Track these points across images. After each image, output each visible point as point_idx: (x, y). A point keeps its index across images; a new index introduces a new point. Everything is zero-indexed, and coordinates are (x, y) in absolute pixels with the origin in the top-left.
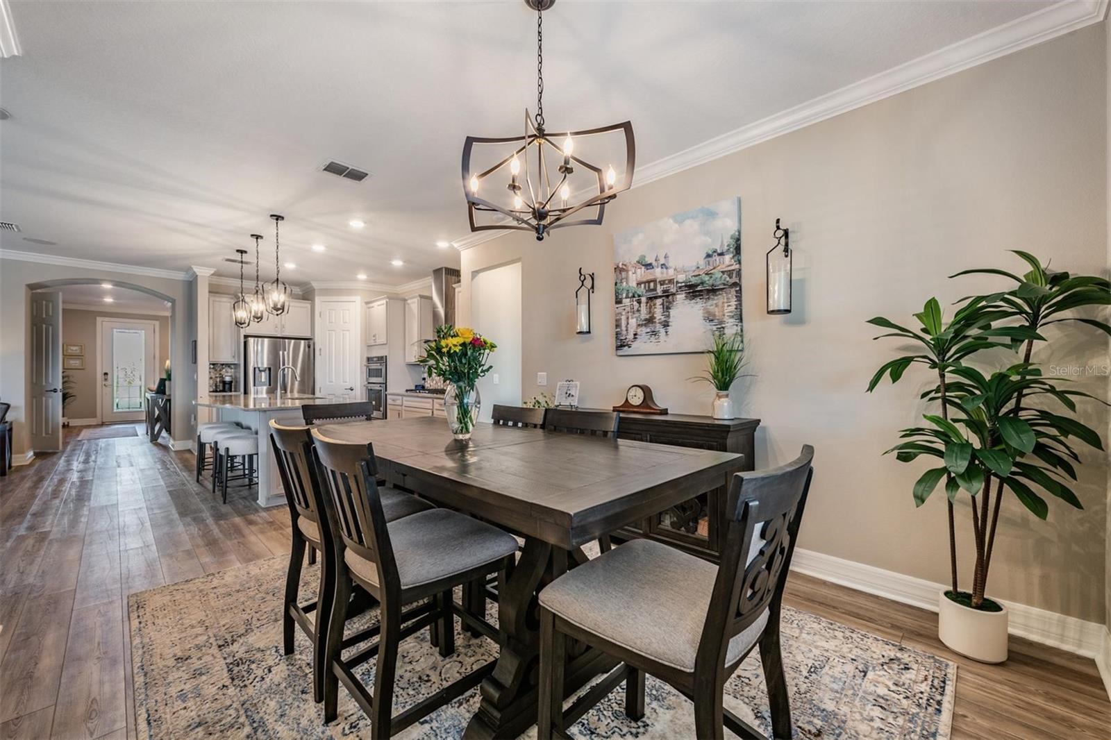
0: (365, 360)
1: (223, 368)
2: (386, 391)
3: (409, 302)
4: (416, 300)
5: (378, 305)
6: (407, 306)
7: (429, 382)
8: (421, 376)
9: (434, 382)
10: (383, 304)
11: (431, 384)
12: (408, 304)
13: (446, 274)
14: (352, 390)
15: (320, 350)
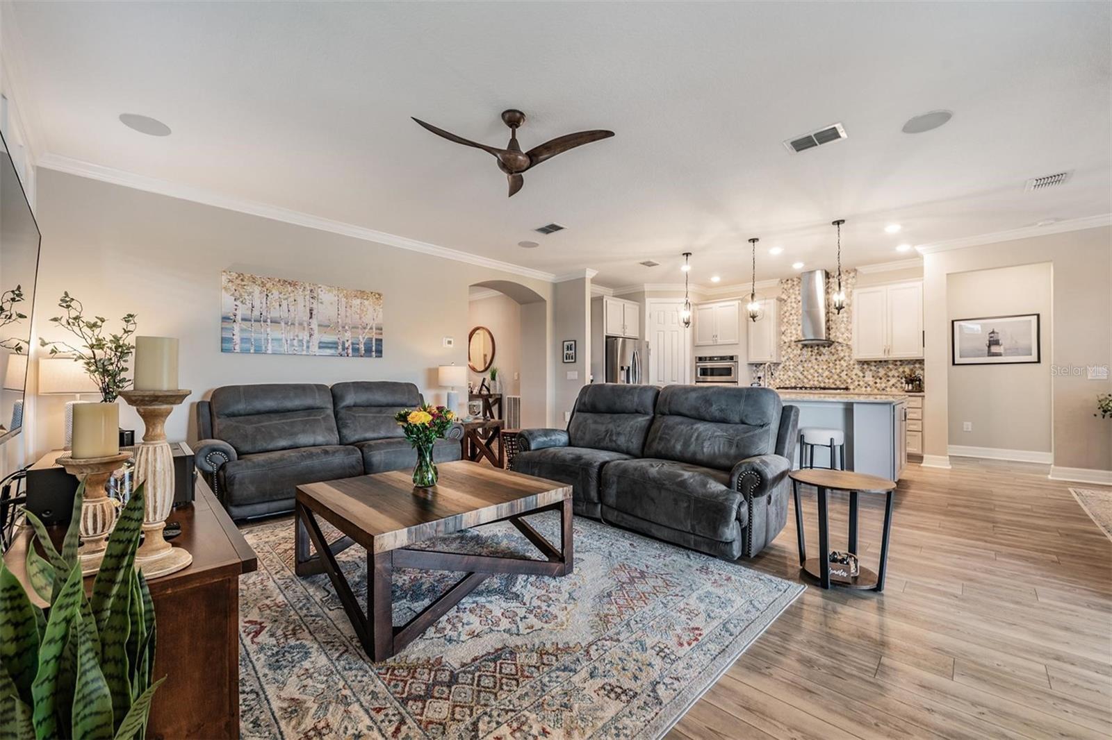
0: (695, 359)
5: (721, 307)
10: (732, 305)
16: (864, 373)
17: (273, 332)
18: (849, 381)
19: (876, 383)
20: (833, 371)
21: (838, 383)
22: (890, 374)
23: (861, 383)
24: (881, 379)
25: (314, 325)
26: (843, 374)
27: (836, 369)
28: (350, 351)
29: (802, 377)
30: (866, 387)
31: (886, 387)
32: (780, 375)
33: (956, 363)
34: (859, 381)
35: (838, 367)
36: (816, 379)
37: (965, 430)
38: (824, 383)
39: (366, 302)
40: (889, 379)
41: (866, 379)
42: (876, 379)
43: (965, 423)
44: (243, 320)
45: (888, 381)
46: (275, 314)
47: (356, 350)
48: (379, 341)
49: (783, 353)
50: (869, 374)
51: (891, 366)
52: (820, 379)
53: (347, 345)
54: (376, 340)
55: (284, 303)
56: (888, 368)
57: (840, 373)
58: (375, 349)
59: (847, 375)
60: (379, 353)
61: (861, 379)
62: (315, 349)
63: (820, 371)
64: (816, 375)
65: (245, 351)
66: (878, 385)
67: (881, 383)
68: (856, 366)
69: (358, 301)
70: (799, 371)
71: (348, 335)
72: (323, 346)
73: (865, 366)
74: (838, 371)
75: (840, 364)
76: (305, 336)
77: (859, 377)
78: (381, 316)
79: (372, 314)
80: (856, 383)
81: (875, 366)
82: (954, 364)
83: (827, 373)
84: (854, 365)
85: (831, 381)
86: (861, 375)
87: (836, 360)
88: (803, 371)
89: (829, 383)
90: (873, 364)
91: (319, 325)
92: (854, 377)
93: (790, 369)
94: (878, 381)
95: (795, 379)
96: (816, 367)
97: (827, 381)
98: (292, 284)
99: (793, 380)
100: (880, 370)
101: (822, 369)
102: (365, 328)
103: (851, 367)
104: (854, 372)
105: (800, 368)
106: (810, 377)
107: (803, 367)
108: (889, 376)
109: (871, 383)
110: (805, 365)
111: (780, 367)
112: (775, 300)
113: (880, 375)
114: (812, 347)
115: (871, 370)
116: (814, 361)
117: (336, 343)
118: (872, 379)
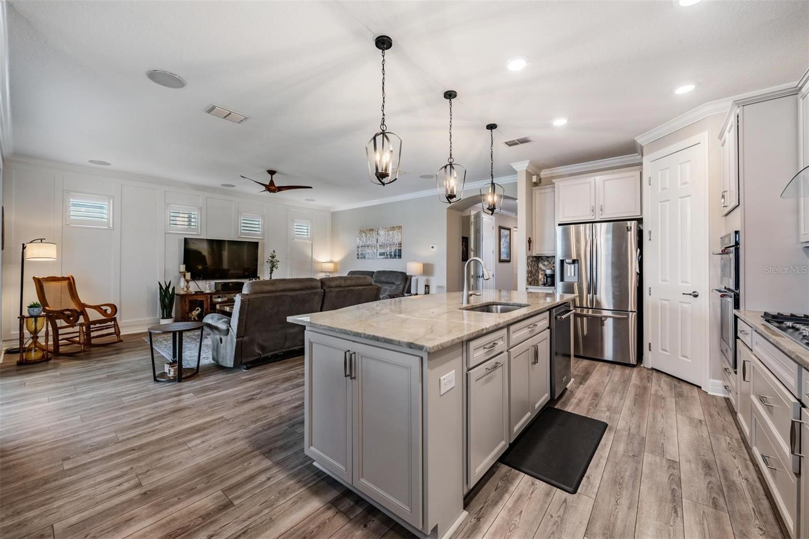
0: (719, 242)
2: (737, 307)
12: (804, 97)
14: (696, 296)
15: (650, 232)
17: (368, 251)
25: (378, 246)
28: (389, 256)
39: (395, 232)
44: (361, 247)
46: (368, 243)
47: (391, 255)
48: (400, 250)
53: (388, 253)
54: (398, 250)
55: (370, 238)
58: (398, 254)
60: (400, 256)
62: (378, 256)
65: (362, 258)
69: (392, 232)
71: (388, 248)
72: (381, 254)
76: (375, 251)
78: (400, 238)
79: (396, 237)
91: (380, 246)
98: (372, 230)
102: (394, 245)
117: (384, 253)
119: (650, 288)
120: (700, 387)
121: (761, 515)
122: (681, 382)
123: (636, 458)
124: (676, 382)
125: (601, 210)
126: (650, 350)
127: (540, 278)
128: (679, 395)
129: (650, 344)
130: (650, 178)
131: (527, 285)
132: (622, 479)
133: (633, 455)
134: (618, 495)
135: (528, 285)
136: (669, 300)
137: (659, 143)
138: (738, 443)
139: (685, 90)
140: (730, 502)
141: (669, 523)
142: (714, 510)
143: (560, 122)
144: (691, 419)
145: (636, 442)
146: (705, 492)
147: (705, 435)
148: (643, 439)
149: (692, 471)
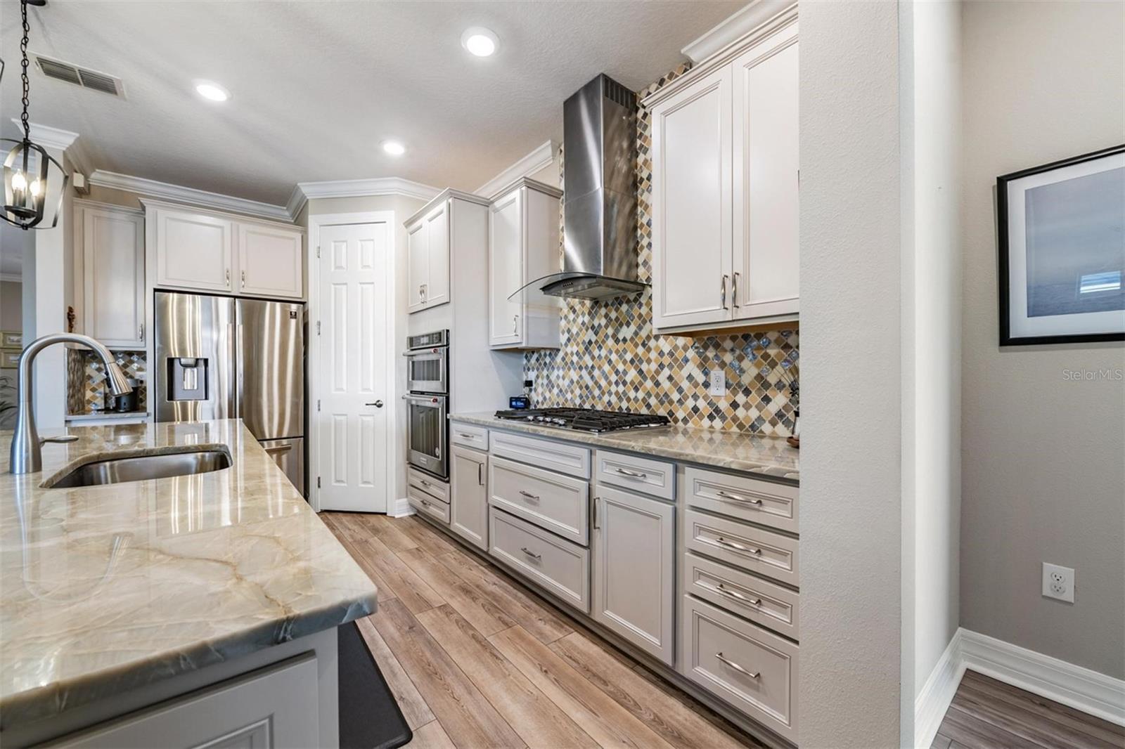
0: (405, 342)
1: (132, 362)
2: (448, 411)
3: (497, 204)
4: (516, 194)
5: (430, 220)
6: (492, 215)
7: (540, 390)
8: (520, 376)
9: (556, 391)
10: (441, 212)
11: (547, 395)
12: (496, 211)
13: (606, 94)
14: (380, 406)
15: (319, 324)
16: (706, 374)
18: (675, 396)
19: (735, 405)
20: (644, 367)
21: (653, 401)
22: (772, 378)
23: (701, 404)
24: (747, 392)
26: (662, 378)
27: (649, 361)
29: (591, 383)
30: (711, 417)
31: (760, 419)
32: (558, 377)
33: (1013, 335)
34: (695, 397)
35: (653, 355)
36: (613, 389)
37: (1047, 591)
38: (629, 400)
40: (768, 393)
41: (712, 392)
42: (735, 393)
43: (1049, 567)
45: (767, 400)
49: (563, 323)
50: (717, 374)
51: (773, 352)
52: (621, 388)
56: (766, 357)
57: (657, 372)
59: (670, 378)
61: (701, 391)
63: (621, 367)
64: (613, 378)
66: (740, 412)
67: (747, 406)
68: (691, 354)
70: (587, 367)
73: (711, 353)
74: (654, 366)
75: (657, 347)
77: (696, 385)
80: (690, 403)
81: (732, 350)
82: (1005, 340)
83: (632, 374)
84: (685, 348)
85: (641, 395)
86: (700, 378)
87: (648, 337)
88: (593, 367)
89: (636, 399)
90: (728, 344)
92: (685, 385)
93: (572, 362)
94: (741, 398)
95: (581, 388)
96: (614, 357)
97: (632, 394)
99: (578, 392)
100: (746, 364)
101: (625, 362)
103: (679, 354)
104: (685, 373)
105: (587, 358)
106: (603, 383)
107: (593, 358)
108: (766, 385)
109: (723, 405)
110: (596, 352)
111: (559, 359)
112: (524, 188)
113: (746, 380)
114: (606, 306)
115: (723, 365)
116: (610, 342)
118: (723, 391)
119: (319, 401)
120: (385, 514)
121: (529, 607)
122: (362, 515)
123: (414, 628)
124: (359, 518)
125: (243, 280)
126: (319, 486)
127: (87, 398)
128: (376, 531)
129: (319, 478)
130: (319, 248)
131: (66, 414)
132: (429, 665)
133: (410, 628)
134: (447, 687)
135: (69, 414)
136: (346, 415)
137: (332, 203)
138: (458, 554)
139: (394, 149)
140: (509, 612)
141: (505, 674)
142: (509, 630)
143: (212, 93)
144: (409, 551)
145: (396, 610)
146: (489, 617)
147: (434, 561)
148: (397, 600)
149: (464, 606)
